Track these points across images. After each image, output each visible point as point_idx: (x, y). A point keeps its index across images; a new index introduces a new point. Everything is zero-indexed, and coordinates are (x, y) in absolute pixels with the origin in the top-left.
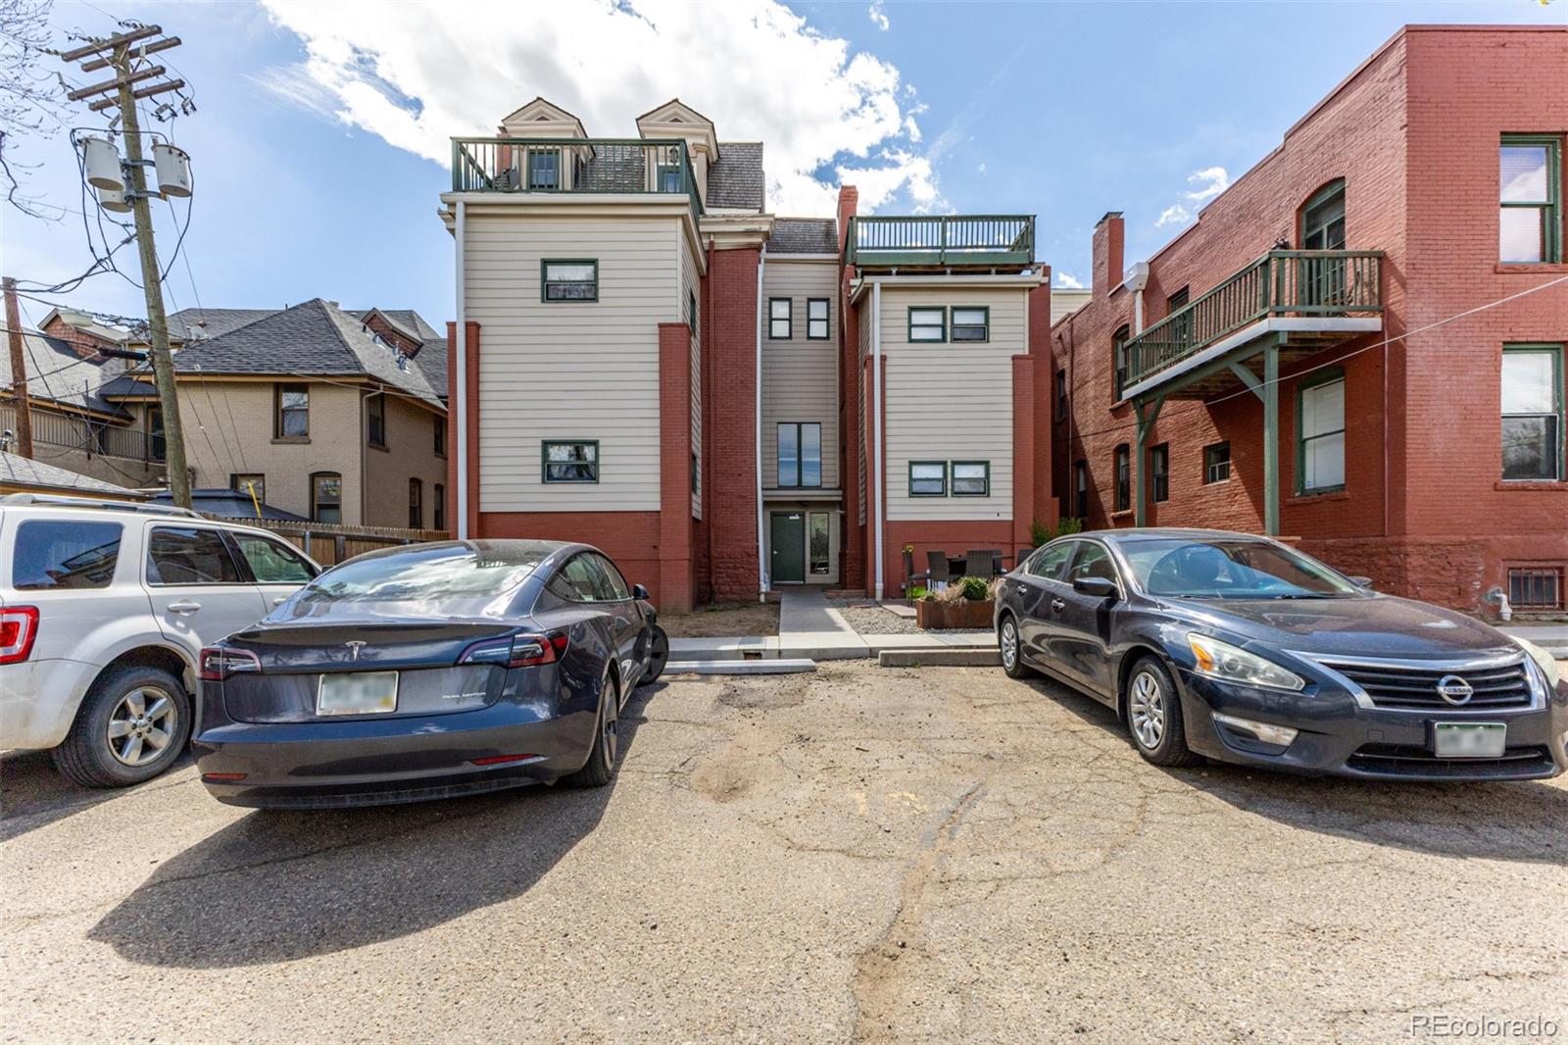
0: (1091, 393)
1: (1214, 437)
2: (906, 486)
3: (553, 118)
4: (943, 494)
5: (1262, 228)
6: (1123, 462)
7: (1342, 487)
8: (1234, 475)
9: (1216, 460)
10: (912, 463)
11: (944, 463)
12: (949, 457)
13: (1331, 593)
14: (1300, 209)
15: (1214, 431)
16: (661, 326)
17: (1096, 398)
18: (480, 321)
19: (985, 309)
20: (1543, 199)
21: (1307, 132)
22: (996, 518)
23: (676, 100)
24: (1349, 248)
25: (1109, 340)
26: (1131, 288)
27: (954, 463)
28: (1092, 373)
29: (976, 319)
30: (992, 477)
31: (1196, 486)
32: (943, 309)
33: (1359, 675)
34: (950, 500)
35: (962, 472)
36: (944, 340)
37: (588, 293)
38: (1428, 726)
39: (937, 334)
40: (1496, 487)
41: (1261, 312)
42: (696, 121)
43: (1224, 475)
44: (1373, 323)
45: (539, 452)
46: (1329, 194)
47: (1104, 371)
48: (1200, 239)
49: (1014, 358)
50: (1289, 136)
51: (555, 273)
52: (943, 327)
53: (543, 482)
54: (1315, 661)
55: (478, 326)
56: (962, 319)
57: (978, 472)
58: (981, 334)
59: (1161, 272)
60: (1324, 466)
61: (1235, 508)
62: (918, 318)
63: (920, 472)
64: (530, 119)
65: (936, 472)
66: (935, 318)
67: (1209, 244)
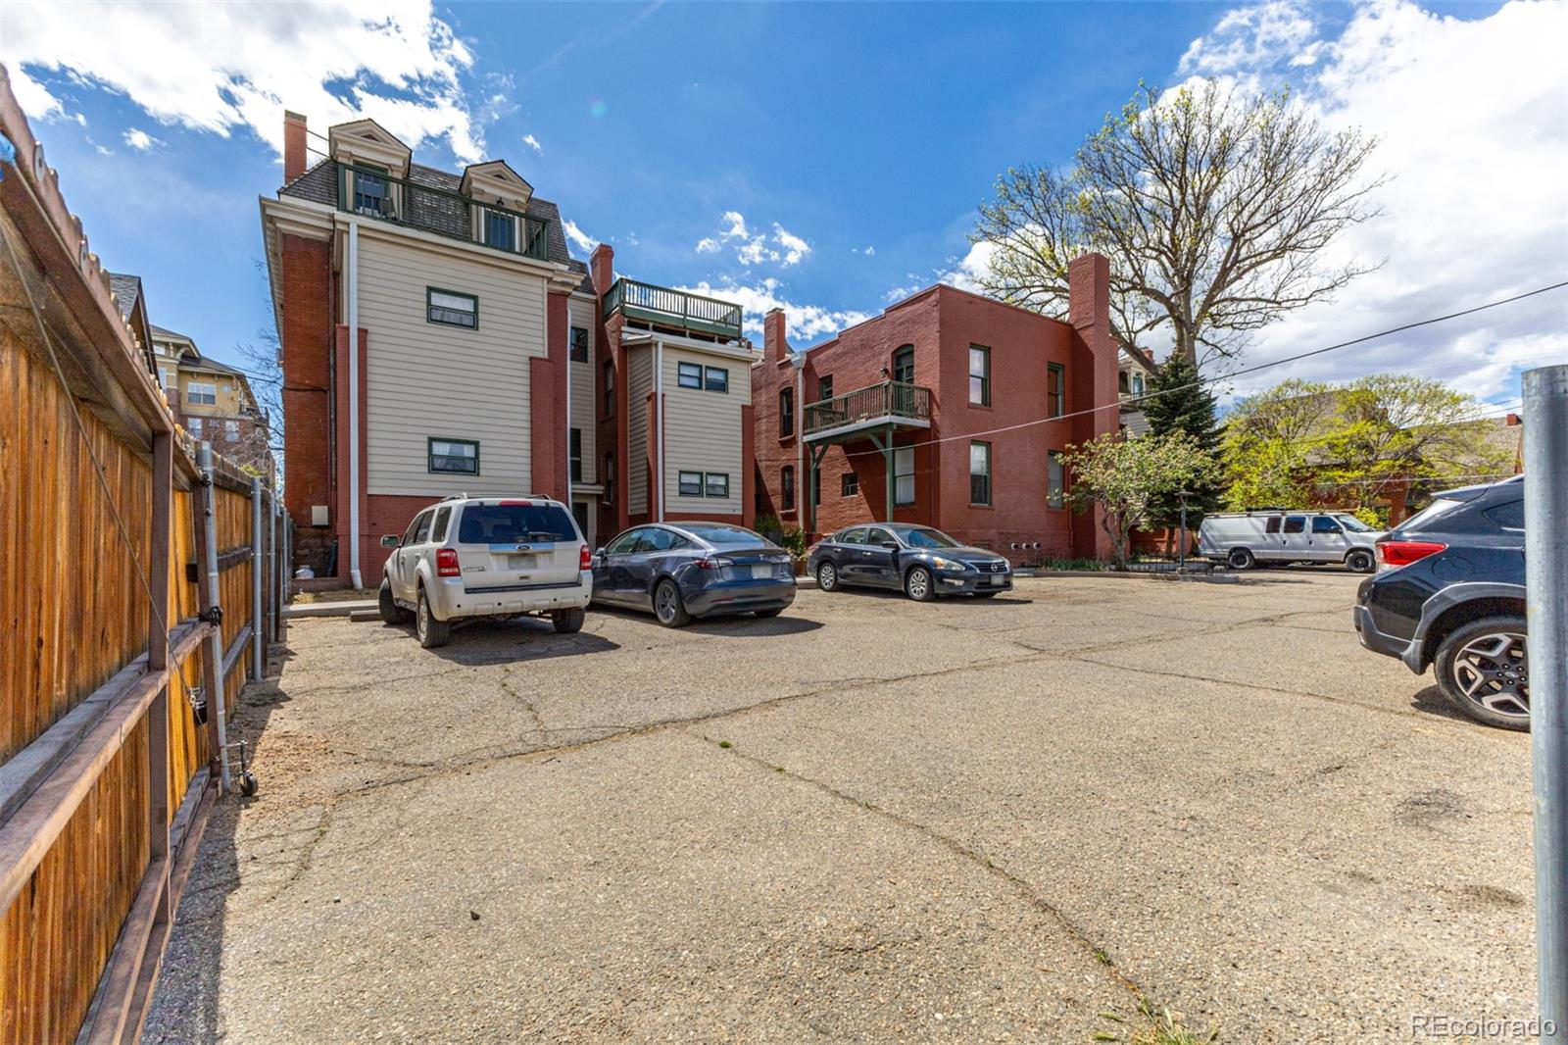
0: (764, 428)
1: (848, 469)
2: (677, 488)
3: (385, 142)
4: (700, 494)
5: (874, 356)
6: (787, 477)
7: (913, 503)
8: (860, 493)
9: (849, 483)
10: (681, 472)
11: (701, 474)
12: (704, 469)
13: (954, 546)
14: (893, 353)
15: (848, 465)
16: (531, 359)
17: (767, 431)
18: (370, 329)
19: (726, 371)
20: (982, 375)
21: (897, 314)
22: (731, 512)
23: (502, 161)
24: (916, 383)
25: (777, 393)
26: (796, 366)
27: (708, 474)
28: (764, 413)
29: (719, 376)
30: (730, 485)
31: (838, 497)
32: (700, 367)
33: (977, 565)
34: (705, 499)
35: (711, 480)
36: (700, 388)
37: (471, 322)
38: (990, 577)
39: (695, 383)
40: (969, 507)
41: (884, 411)
42: (519, 183)
43: (854, 491)
44: (925, 423)
45: (426, 446)
46: (905, 351)
47: (774, 414)
48: (839, 349)
49: (743, 406)
50: (889, 310)
51: (438, 300)
52: (700, 379)
53: (429, 472)
54: (968, 562)
55: (366, 331)
56: (712, 375)
57: (721, 481)
58: (722, 387)
59: (814, 361)
60: (905, 492)
61: (861, 512)
62: (685, 370)
63: (686, 479)
64: (357, 134)
65: (696, 480)
66: (695, 372)
67: (844, 354)
